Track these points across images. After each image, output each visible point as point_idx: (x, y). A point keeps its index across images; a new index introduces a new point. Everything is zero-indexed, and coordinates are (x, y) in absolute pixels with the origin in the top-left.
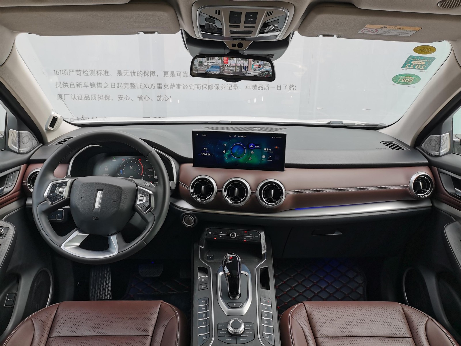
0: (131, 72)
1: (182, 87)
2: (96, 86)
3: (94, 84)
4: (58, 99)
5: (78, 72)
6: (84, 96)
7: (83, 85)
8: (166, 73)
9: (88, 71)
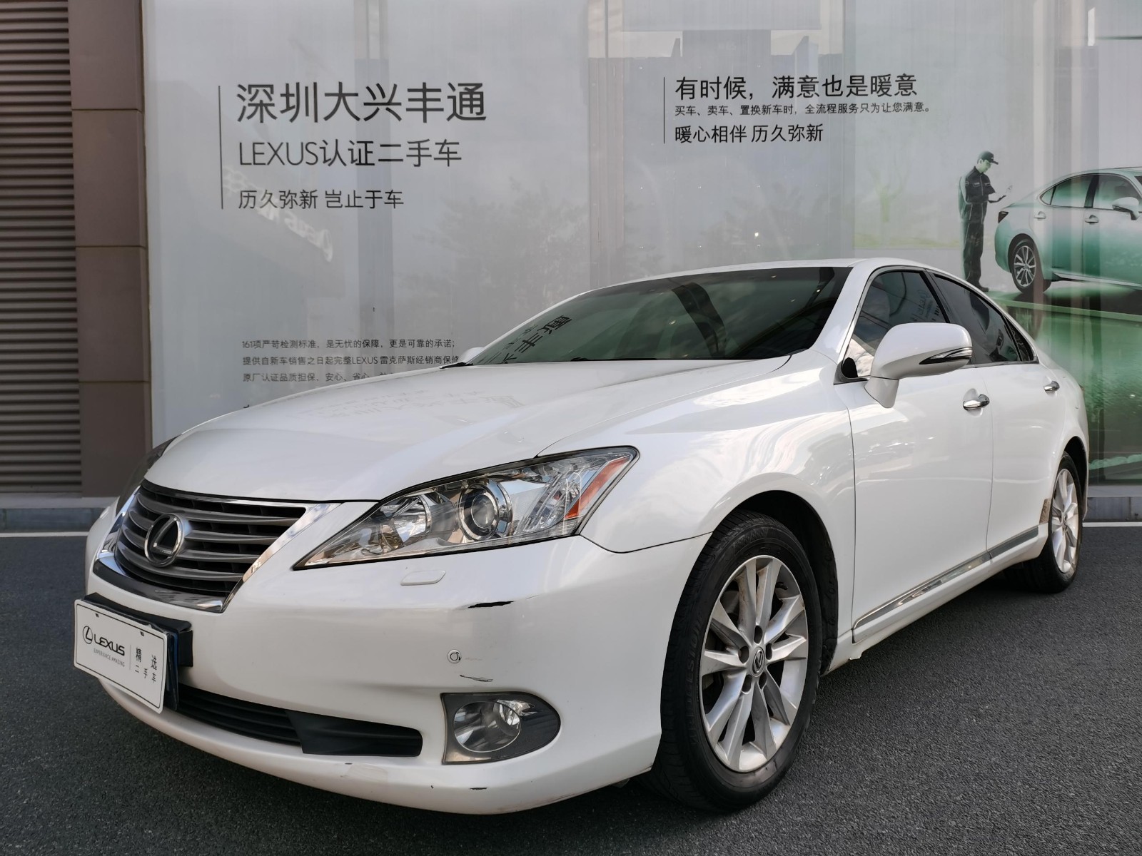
0: (346, 342)
1: (415, 360)
2: (298, 361)
3: (294, 359)
4: (244, 380)
5: (275, 344)
6: (279, 376)
7: (279, 361)
8: (393, 343)
9: (289, 342)
